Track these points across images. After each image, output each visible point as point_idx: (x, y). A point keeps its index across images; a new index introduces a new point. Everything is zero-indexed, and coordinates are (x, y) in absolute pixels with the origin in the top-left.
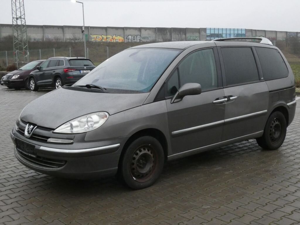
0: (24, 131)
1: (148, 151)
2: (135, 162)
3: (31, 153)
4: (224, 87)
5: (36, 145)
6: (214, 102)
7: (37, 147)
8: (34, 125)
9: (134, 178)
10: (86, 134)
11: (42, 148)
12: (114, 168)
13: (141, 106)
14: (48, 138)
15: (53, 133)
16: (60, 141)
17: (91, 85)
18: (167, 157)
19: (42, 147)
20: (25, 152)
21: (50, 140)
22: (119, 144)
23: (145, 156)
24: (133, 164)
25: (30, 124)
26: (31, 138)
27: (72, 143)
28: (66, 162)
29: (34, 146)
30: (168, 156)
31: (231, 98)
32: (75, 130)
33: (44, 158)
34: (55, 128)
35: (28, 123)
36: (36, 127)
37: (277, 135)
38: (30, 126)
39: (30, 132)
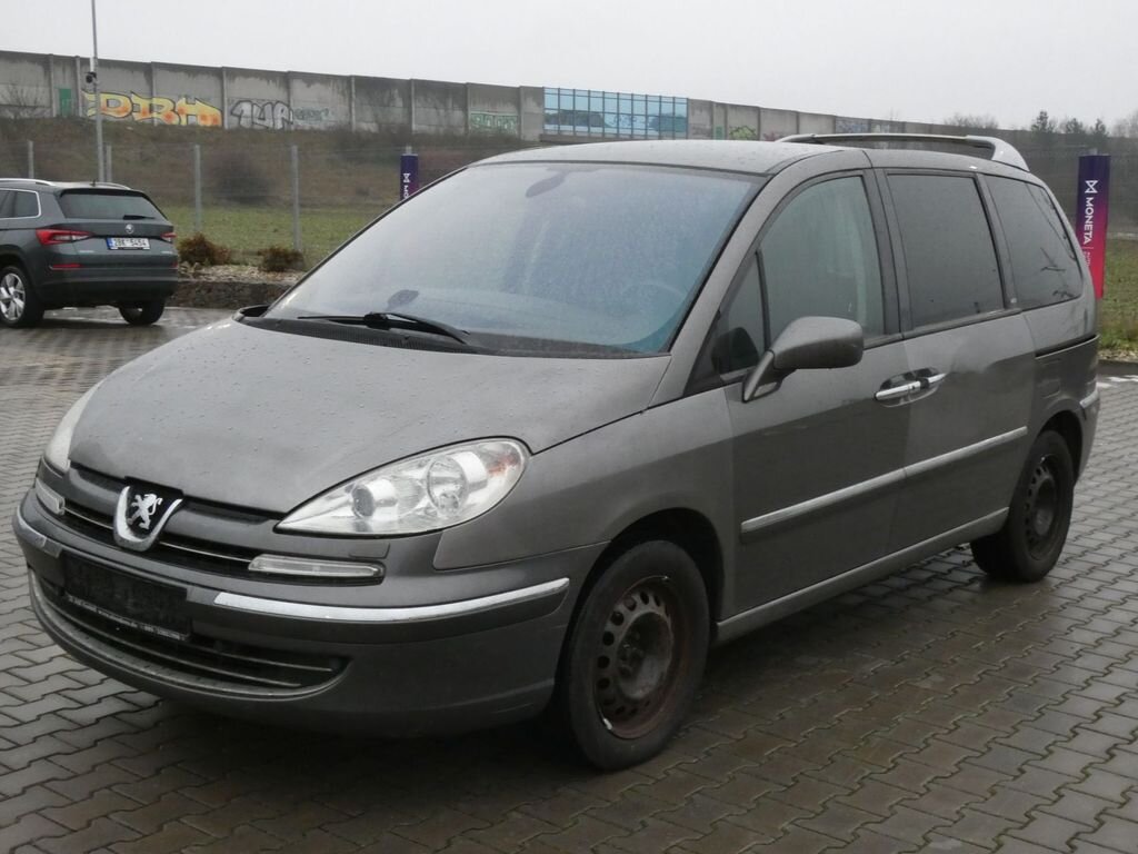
0: (110, 519)
1: (658, 604)
2: (611, 652)
3: (156, 622)
4: (906, 334)
5: (189, 587)
6: (879, 394)
7: (195, 595)
8: (168, 493)
9: (606, 721)
10: (439, 538)
11: (224, 599)
12: (539, 686)
13: (641, 412)
14: (254, 553)
15: (277, 530)
16: (316, 569)
17: (390, 317)
18: (716, 627)
19: (222, 593)
20: (123, 612)
21: (264, 564)
22: (563, 581)
23: (646, 626)
24: (603, 662)
25: (140, 487)
26: (156, 552)
27: (375, 580)
28: (344, 660)
29: (183, 592)
30: (719, 624)
31: (931, 380)
32: (380, 521)
33: (229, 645)
34: (286, 510)
35: (129, 481)
36: (178, 502)
37: (1042, 522)
38: (143, 497)
39: (146, 525)
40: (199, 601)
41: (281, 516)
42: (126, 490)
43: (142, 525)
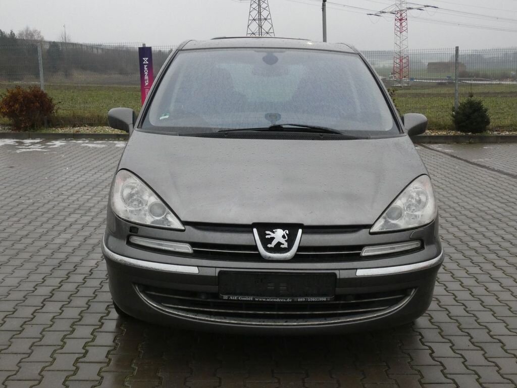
0: (255, 248)
7: (342, 275)
8: (292, 228)
11: (360, 273)
15: (371, 234)
19: (358, 270)
21: (365, 252)
25: (264, 227)
27: (422, 248)
29: (335, 275)
34: (373, 223)
35: (255, 225)
36: (302, 230)
38: (273, 232)
39: (285, 245)
40: (347, 277)
41: (369, 226)
42: (255, 230)
43: (282, 246)
